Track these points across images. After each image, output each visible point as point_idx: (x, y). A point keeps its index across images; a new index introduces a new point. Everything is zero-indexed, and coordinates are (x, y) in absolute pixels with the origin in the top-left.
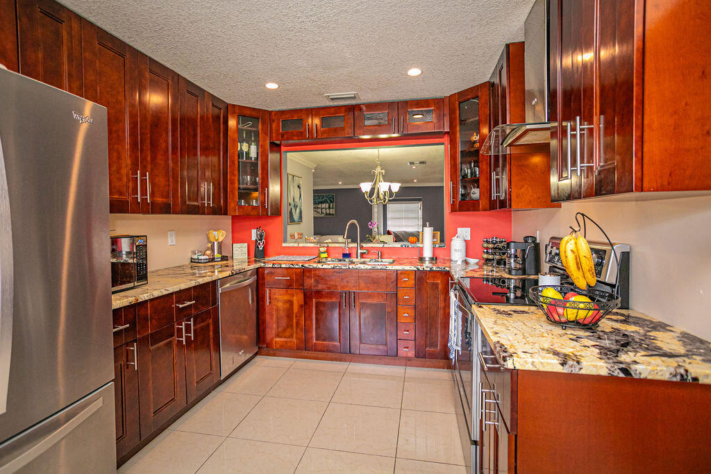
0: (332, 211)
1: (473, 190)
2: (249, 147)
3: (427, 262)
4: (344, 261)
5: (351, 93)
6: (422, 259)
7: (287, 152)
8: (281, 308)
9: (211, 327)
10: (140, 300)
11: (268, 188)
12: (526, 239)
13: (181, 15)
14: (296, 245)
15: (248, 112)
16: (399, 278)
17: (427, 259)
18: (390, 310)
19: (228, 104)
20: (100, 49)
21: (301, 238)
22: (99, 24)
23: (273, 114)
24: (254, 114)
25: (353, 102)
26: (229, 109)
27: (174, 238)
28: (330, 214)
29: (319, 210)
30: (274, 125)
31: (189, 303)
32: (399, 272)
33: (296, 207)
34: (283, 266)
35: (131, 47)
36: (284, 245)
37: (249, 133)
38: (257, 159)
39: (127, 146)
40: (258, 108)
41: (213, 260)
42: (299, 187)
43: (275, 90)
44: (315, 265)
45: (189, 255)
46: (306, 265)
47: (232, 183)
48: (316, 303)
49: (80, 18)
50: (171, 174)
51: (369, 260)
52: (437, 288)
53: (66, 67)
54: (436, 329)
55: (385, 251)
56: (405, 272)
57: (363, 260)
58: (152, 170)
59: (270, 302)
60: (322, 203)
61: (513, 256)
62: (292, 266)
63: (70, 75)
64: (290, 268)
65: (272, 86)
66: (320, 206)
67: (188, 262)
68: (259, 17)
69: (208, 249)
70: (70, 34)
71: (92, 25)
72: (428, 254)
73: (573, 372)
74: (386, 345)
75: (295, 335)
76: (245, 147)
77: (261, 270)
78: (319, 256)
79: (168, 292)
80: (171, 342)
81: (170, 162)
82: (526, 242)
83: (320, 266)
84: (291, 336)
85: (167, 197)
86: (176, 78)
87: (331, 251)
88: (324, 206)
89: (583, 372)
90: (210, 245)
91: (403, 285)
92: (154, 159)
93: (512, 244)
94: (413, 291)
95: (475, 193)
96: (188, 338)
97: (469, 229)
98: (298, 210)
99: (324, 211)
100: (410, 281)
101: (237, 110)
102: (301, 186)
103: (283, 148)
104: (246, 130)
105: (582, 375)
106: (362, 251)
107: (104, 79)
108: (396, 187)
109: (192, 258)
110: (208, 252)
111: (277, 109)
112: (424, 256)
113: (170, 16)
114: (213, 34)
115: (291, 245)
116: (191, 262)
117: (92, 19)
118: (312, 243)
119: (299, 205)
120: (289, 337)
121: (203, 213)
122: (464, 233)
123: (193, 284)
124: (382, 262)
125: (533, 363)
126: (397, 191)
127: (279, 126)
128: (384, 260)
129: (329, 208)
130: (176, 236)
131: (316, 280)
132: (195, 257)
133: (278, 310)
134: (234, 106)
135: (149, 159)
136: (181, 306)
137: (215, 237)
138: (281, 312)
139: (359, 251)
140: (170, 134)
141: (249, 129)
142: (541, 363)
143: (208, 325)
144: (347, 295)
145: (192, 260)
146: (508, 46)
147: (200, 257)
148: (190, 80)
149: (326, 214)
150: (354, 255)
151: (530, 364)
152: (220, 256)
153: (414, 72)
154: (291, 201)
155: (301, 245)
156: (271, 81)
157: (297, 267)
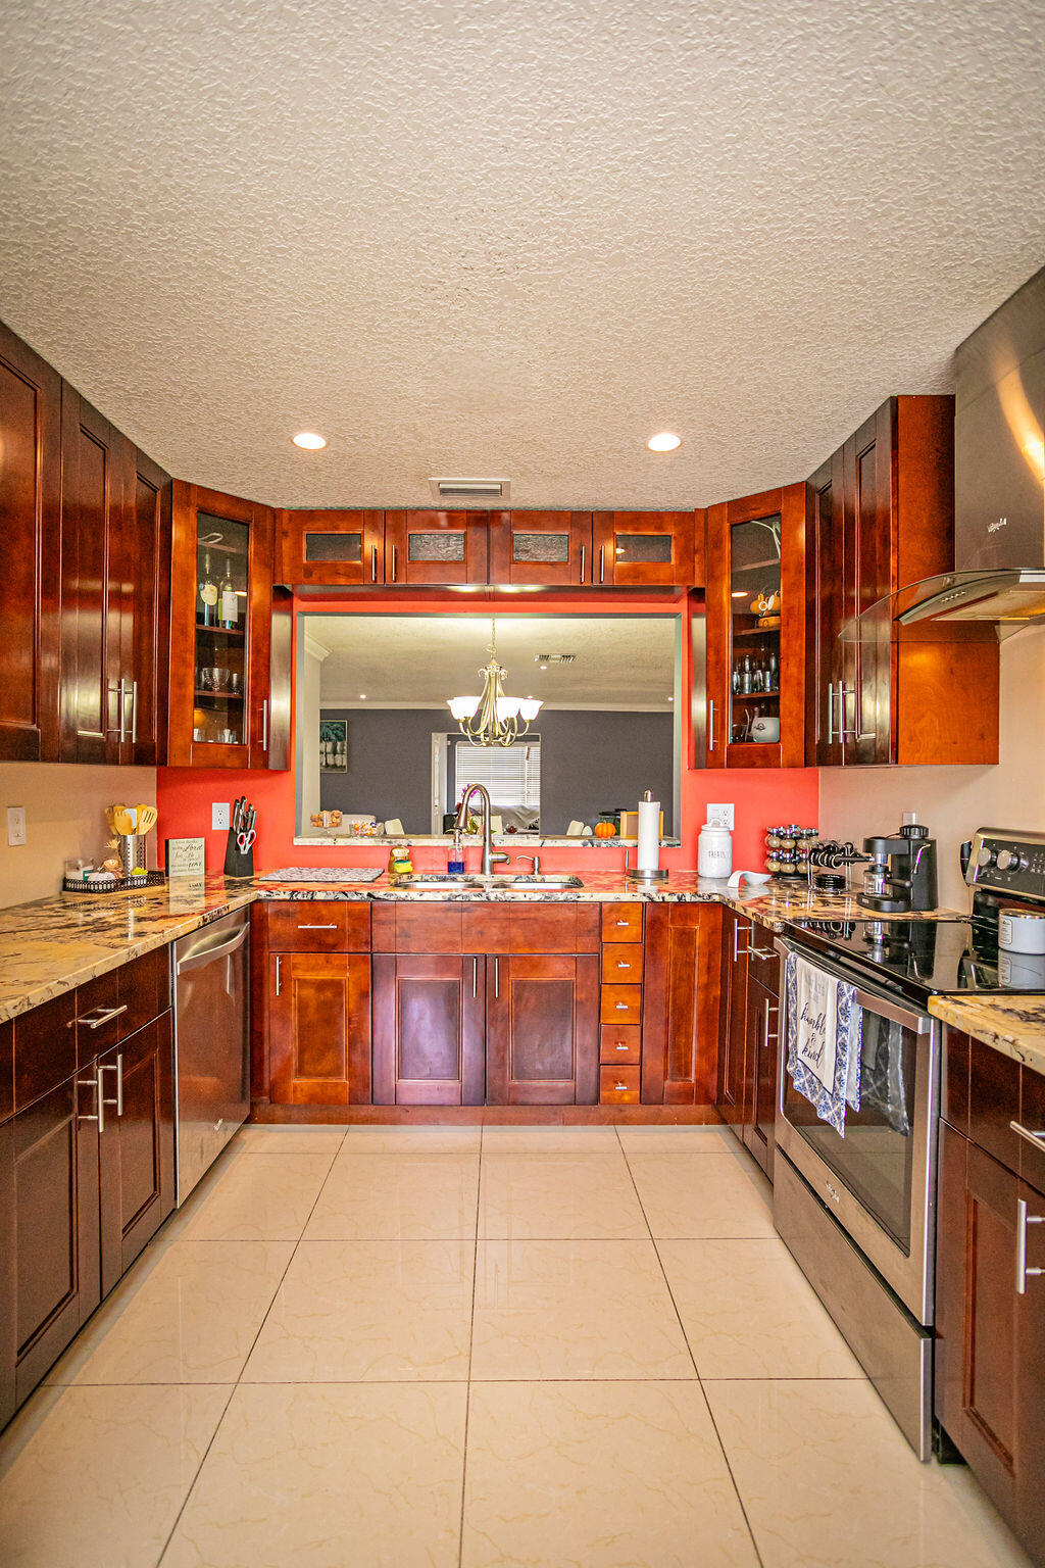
0: (341, 760)
1: (757, 721)
2: (220, 596)
3: (648, 882)
4: (454, 880)
5: (492, 481)
6: (635, 875)
7: (305, 613)
8: (311, 1002)
9: (157, 1071)
11: (268, 698)
12: (905, 832)
13: (135, 187)
14: (329, 842)
15: (221, 507)
16: (606, 920)
17: (648, 874)
18: (583, 996)
19: (172, 480)
23: (286, 515)
24: (238, 512)
25: (488, 504)
26: (173, 493)
27: (22, 827)
28: (335, 766)
30: (286, 545)
31: (113, 1013)
32: (604, 906)
34: (320, 896)
36: (297, 842)
37: (219, 558)
38: (240, 624)
40: (247, 498)
41: (121, 884)
43: (315, 452)
45: (56, 871)
46: (377, 893)
47: (181, 684)
48: (402, 987)
51: (513, 878)
52: (691, 942)
54: (689, 1037)
55: (546, 857)
56: (617, 907)
57: (498, 878)
59: (282, 989)
60: (328, 739)
61: (879, 869)
62: (342, 897)
64: (337, 900)
65: (309, 441)
67: (52, 890)
68: (361, 236)
69: (112, 855)
72: (648, 862)
74: (572, 1077)
75: (345, 1069)
76: (208, 594)
77: (257, 907)
78: (391, 870)
79: (64, 989)
82: (906, 837)
83: (401, 894)
84: (336, 1072)
85: (29, 712)
86: (55, 387)
87: (417, 856)
90: (114, 844)
91: (616, 938)
93: (880, 843)
94: (638, 950)
95: (766, 729)
96: (110, 1112)
97: (733, 805)
100: (629, 928)
101: (195, 499)
103: (298, 605)
104: (213, 551)
106: (495, 857)
108: (530, 709)
109: (65, 881)
110: (112, 863)
111: (296, 505)
112: (640, 867)
113: (98, 185)
114: (209, 268)
115: (316, 842)
116: (65, 888)
120: (329, 1074)
121: (115, 762)
122: (721, 814)
124: (543, 881)
126: (533, 718)
127: (300, 549)
128: (547, 878)
129: (335, 753)
130: (28, 821)
131: (403, 931)
132: (77, 876)
133: (301, 1007)
134: (189, 486)
136: (95, 1024)
137: (130, 823)
138: (312, 1010)
139: (489, 857)
140: (39, 538)
141: (221, 547)
143: (152, 1064)
144: (482, 963)
145: (66, 885)
146: (894, 401)
147: (94, 877)
148: (89, 397)
150: (473, 866)
152: (144, 872)
153: (664, 442)
155: (341, 842)
156: (311, 428)
157: (355, 898)
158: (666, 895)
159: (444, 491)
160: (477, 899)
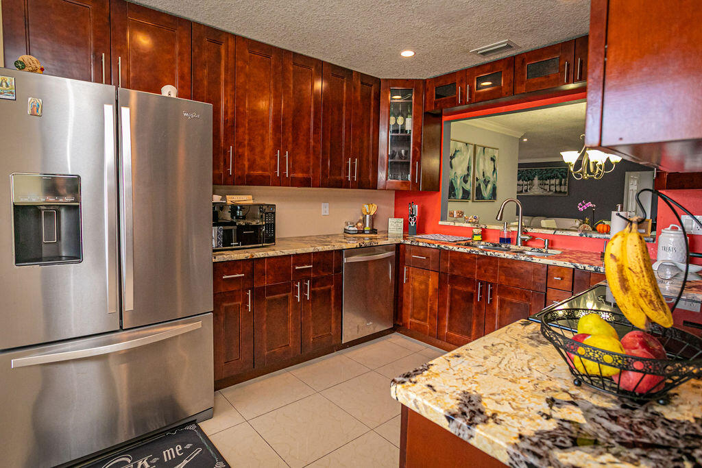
0: (564, 189)
2: (405, 120)
7: (450, 121)
8: (418, 289)
9: (333, 293)
10: (255, 257)
11: (420, 161)
14: (452, 224)
16: (550, 275)
19: (380, 80)
20: (251, 56)
21: (460, 217)
22: (249, 36)
23: (428, 81)
25: (513, 52)
26: (382, 84)
27: (327, 209)
28: (560, 192)
29: (547, 187)
30: (428, 95)
31: (306, 267)
32: (549, 267)
33: (486, 182)
34: (421, 244)
35: (275, 47)
36: (440, 223)
39: (270, 131)
40: (412, 78)
41: (363, 232)
42: (493, 159)
43: (412, 57)
44: (451, 247)
46: (442, 246)
48: (451, 290)
49: (235, 36)
50: (311, 151)
51: (530, 249)
53: (223, 76)
56: (557, 269)
57: (522, 247)
58: (293, 150)
59: (407, 281)
60: (550, 178)
62: (428, 245)
63: (226, 82)
64: (425, 247)
65: (408, 54)
66: (548, 182)
69: (360, 221)
70: (227, 51)
71: (244, 39)
73: (461, 436)
75: (428, 319)
76: (400, 121)
77: (401, 246)
78: (472, 238)
80: (287, 297)
81: (311, 141)
83: (455, 248)
84: (424, 320)
85: (307, 172)
86: (320, 65)
88: (553, 181)
89: (473, 442)
90: (361, 218)
91: (556, 286)
92: (295, 139)
96: (303, 297)
98: (490, 186)
99: (553, 188)
101: (390, 84)
102: (496, 159)
103: (445, 118)
105: (469, 444)
106: (523, 237)
107: (252, 79)
109: (345, 229)
110: (360, 224)
115: (448, 223)
117: (244, 34)
118: (469, 222)
119: (492, 180)
120: (422, 321)
123: (311, 250)
125: (415, 401)
127: (433, 95)
129: (560, 184)
130: (330, 208)
131: (451, 264)
132: (347, 228)
133: (414, 290)
134: (387, 80)
135: (290, 139)
137: (366, 210)
138: (417, 292)
139: (520, 237)
142: (424, 405)
143: (329, 290)
144: (484, 286)
145: (346, 231)
147: (352, 229)
148: (335, 64)
149: (556, 191)
150: (514, 241)
151: (412, 401)
152: (369, 229)
154: (479, 175)
155: (457, 224)
156: (405, 49)
157: (433, 247)
158: (586, 266)
159: (484, 54)
160: (481, 254)
